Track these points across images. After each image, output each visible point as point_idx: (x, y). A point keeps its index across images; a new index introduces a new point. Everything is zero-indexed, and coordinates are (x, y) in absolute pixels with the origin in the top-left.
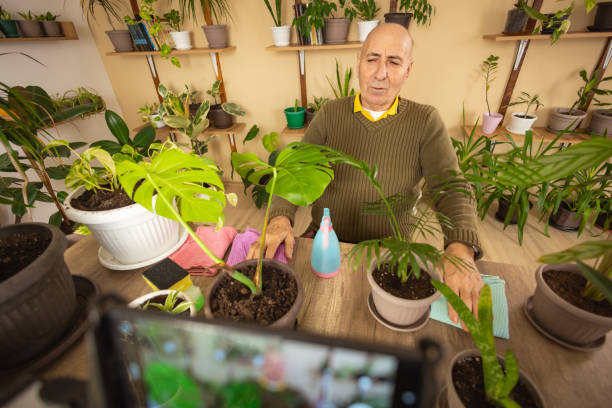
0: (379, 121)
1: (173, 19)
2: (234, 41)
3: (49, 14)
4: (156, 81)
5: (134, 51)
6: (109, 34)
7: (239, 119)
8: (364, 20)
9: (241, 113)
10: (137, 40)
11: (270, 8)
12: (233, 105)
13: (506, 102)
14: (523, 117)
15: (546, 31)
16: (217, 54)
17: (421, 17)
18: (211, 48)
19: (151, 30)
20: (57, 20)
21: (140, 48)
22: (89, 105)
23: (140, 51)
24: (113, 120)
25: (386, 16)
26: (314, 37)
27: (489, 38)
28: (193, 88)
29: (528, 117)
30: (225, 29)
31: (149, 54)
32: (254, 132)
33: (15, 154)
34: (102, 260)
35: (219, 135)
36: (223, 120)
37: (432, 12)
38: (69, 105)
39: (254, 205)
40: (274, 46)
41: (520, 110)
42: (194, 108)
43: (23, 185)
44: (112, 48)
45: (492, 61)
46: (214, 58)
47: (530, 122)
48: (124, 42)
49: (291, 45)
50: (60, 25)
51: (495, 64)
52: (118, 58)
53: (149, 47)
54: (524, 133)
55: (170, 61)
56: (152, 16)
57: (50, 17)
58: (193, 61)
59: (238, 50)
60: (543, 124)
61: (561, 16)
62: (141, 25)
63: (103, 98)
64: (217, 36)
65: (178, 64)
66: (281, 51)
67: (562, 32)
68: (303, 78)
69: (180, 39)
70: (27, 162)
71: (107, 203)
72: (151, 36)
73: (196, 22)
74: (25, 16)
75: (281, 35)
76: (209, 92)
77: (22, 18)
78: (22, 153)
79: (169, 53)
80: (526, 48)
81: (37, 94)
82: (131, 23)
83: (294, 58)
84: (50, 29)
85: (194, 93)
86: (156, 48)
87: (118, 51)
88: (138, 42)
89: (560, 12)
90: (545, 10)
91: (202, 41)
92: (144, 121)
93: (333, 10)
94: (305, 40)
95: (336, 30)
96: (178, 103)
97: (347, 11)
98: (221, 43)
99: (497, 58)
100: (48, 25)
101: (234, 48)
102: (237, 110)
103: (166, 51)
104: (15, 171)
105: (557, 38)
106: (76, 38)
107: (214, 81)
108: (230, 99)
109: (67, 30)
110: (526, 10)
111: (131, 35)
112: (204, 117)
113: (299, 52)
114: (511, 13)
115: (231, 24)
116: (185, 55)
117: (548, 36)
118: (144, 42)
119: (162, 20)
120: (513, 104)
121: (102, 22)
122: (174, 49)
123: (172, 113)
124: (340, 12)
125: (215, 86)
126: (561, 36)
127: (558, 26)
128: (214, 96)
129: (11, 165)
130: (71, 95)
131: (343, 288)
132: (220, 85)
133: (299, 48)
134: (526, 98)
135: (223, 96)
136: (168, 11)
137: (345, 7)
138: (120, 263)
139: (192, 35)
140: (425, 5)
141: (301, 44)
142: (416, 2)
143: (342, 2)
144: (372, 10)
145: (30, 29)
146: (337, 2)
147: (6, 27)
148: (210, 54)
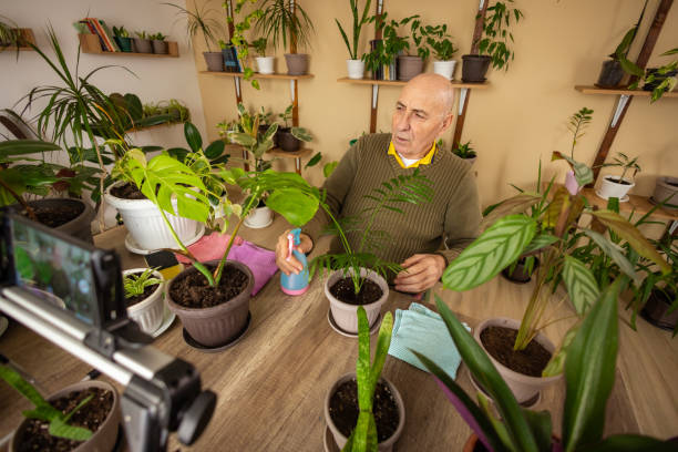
1: (260, 46)
2: (313, 70)
3: (160, 35)
4: (239, 99)
5: (224, 71)
6: (205, 54)
7: (308, 145)
8: (441, 60)
9: (309, 139)
10: (227, 63)
11: (347, 42)
12: (303, 130)
13: (600, 161)
14: (616, 181)
15: (648, 88)
16: (296, 81)
17: (500, 63)
18: (289, 74)
19: (240, 54)
20: (166, 40)
21: (225, 69)
22: (176, 115)
23: (229, 72)
24: (190, 131)
25: (464, 57)
26: (388, 73)
27: (579, 88)
28: (270, 109)
29: (624, 183)
30: (306, 59)
31: (237, 75)
32: (318, 158)
33: (102, 149)
34: (127, 244)
35: (288, 158)
36: (290, 144)
37: (510, 57)
38: (159, 113)
40: (347, 78)
41: (616, 173)
42: (264, 129)
43: (103, 177)
44: (205, 67)
45: (585, 114)
46: (293, 84)
47: (626, 188)
48: (216, 63)
49: (365, 78)
50: (167, 45)
51: (589, 118)
52: (210, 77)
53: (236, 69)
55: (250, 83)
56: (242, 42)
57: (160, 37)
58: (274, 85)
59: (316, 78)
60: (646, 192)
61: (665, 72)
62: (233, 50)
63: (191, 111)
64: (296, 63)
65: (257, 87)
66: (355, 83)
67: (666, 89)
68: (374, 112)
69: (264, 65)
70: (112, 157)
72: (240, 60)
73: (282, 51)
74: (139, 35)
75: (356, 68)
76: (281, 115)
77: (136, 36)
78: (108, 149)
79: (251, 76)
80: (628, 104)
81: (133, 101)
82: (224, 47)
83: (367, 91)
84: (158, 47)
85: (269, 115)
86: (243, 71)
87: (210, 70)
88: (228, 63)
89: (663, 68)
90: (652, 63)
91: (283, 68)
92: (221, 135)
93: (405, 48)
94: (378, 75)
95: (409, 66)
96: (248, 121)
97: (421, 50)
98: (300, 70)
99: (591, 112)
100: (158, 45)
101: (313, 76)
102: (305, 135)
103: (248, 74)
104: (97, 162)
105: (659, 96)
106: (178, 56)
107: (290, 104)
108: (302, 124)
109: (172, 49)
110: (624, 66)
111: (223, 57)
112: (270, 138)
113: (373, 86)
114: (606, 65)
115: (309, 52)
116: (266, 79)
117: (648, 93)
118: (233, 64)
119: (250, 46)
120: (605, 165)
121: (202, 44)
122: (257, 73)
123: (243, 131)
124: (414, 50)
125: (288, 110)
126: (665, 95)
127: (659, 83)
128: (285, 119)
129: (96, 157)
130: (164, 105)
132: (295, 109)
133: (373, 82)
134: (622, 159)
135: (296, 120)
136: (257, 39)
137: (421, 45)
139: (275, 63)
140: (503, 50)
141: (373, 79)
142: (493, 46)
143: (417, 41)
144: (446, 51)
145: (142, 46)
146: (411, 41)
147: (124, 44)
148: (289, 80)
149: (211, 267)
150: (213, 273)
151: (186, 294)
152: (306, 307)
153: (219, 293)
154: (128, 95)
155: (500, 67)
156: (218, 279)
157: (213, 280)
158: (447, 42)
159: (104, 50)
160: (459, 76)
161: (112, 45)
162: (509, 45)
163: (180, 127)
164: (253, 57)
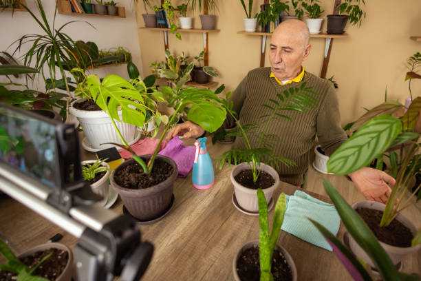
0: (286, 85)
1: (182, 10)
2: (219, 26)
3: (113, 2)
4: (167, 47)
5: (156, 27)
6: (144, 16)
7: (215, 79)
8: (312, 18)
9: (216, 75)
10: (159, 21)
11: (244, 6)
12: (211, 68)
16: (207, 34)
17: (355, 20)
18: (203, 29)
19: (168, 15)
20: (117, 5)
21: (157, 26)
22: (121, 59)
23: (160, 27)
24: (132, 68)
25: (328, 16)
26: (273, 27)
27: (413, 38)
28: (188, 54)
30: (214, 18)
31: (165, 30)
32: (222, 88)
36: (203, 78)
37: (363, 16)
40: (245, 31)
42: (183, 68)
43: (68, 99)
44: (143, 24)
45: (417, 57)
46: (205, 36)
48: (151, 21)
49: (257, 31)
50: (117, 9)
51: (420, 60)
52: (147, 31)
53: (165, 26)
55: (174, 35)
56: (170, 7)
57: (113, 4)
58: (192, 37)
59: (222, 32)
62: (163, 12)
63: (132, 55)
64: (208, 22)
65: (180, 38)
66: (249, 35)
68: (263, 56)
69: (185, 23)
71: (91, 107)
72: (168, 20)
73: (197, 13)
74: (99, 2)
75: (250, 24)
76: (196, 58)
77: (96, 3)
79: (176, 30)
81: (92, 47)
82: (157, 10)
83: (259, 41)
84: (113, 11)
85: (187, 58)
86: (170, 27)
87: (147, 26)
88: (160, 22)
91: (198, 25)
92: (153, 72)
93: (286, 10)
94: (266, 29)
96: (173, 62)
97: (297, 11)
98: (211, 26)
100: (111, 9)
101: (219, 31)
102: (213, 72)
103: (174, 29)
104: (65, 89)
106: (125, 17)
107: (202, 50)
108: (210, 64)
109: (121, 13)
111: (156, 18)
112: (188, 73)
113: (262, 36)
115: (217, 13)
116: (186, 32)
118: (163, 22)
119: (175, 10)
122: (180, 28)
123: (168, 68)
125: (201, 54)
128: (199, 61)
130: (114, 51)
132: (206, 54)
133: (262, 34)
135: (206, 62)
136: (180, 4)
137: (297, 8)
139: (193, 21)
140: (358, 11)
141: (262, 32)
142: (350, 8)
143: (295, 5)
144: (315, 12)
145: (100, 9)
146: (290, 5)
147: (87, 7)
148: (202, 33)
149: (145, 160)
150: (147, 164)
151: (127, 178)
152: (215, 192)
153: (151, 179)
154: (89, 43)
155: (355, 23)
156: (150, 168)
157: (147, 169)
158: (316, 5)
159: (73, 12)
160: (325, 29)
161: (79, 9)
162: (362, 7)
163: (125, 66)
164: (178, 17)
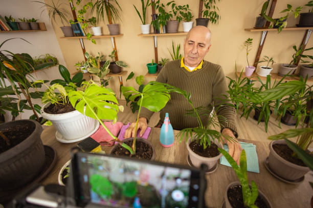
0: (193, 72)
1: (93, 21)
2: (122, 32)
3: (33, 19)
4: (84, 51)
5: (74, 36)
6: (62, 28)
7: (124, 69)
8: (186, 22)
9: (125, 66)
10: (75, 31)
11: (140, 16)
12: (121, 62)
13: (257, 60)
14: (265, 68)
15: (275, 27)
16: (114, 38)
17: (213, 20)
18: (111, 35)
19: (82, 27)
20: (37, 22)
21: (74, 35)
22: (51, 62)
23: (77, 36)
24: (62, 69)
25: (196, 19)
26: (162, 29)
27: (247, 30)
28: (102, 54)
29: (268, 68)
30: (118, 26)
31: (80, 37)
32: (131, 76)
34: (58, 139)
35: (114, 76)
36: (117, 69)
37: (219, 18)
38: (41, 63)
39: (131, 111)
40: (142, 34)
41: (264, 64)
42: (102, 63)
43: (18, 101)
44: (63, 35)
45: (249, 41)
46: (112, 40)
47: (270, 70)
48: (69, 32)
49: (150, 33)
50: (38, 24)
51: (251, 42)
52: (66, 40)
53: (81, 35)
54: (266, 76)
55: (91, 41)
56: (83, 20)
57: (33, 20)
58: (102, 41)
59: (124, 36)
60: (276, 71)
61: (282, 20)
62: (78, 24)
63: (58, 59)
64: (114, 29)
65: (95, 43)
66: (145, 36)
67: (283, 27)
68: (156, 49)
69: (96, 31)
70: (20, 90)
71: (61, 110)
72: (82, 30)
73: (104, 23)
74: (22, 20)
75: (146, 29)
76: (110, 56)
77: (19, 21)
78: (18, 86)
79: (91, 37)
80: (266, 35)
81: (26, 57)
82: (73, 23)
83: (152, 40)
84: (34, 26)
85: (102, 56)
86: (85, 35)
87: (66, 36)
88: (76, 32)
89: (282, 18)
90: (274, 17)
91: (107, 32)
92: (77, 70)
93: (171, 17)
94: (157, 31)
95: (172, 26)
96: (94, 61)
97: (178, 18)
98: (116, 32)
99: (252, 40)
101: (123, 35)
102: (123, 64)
103: (89, 36)
105: (281, 30)
106: (46, 30)
107: (112, 50)
108: (120, 59)
109: (41, 26)
110: (265, 17)
111: (72, 29)
112: (107, 68)
113: (154, 37)
114: (258, 18)
115: (120, 23)
116: (98, 38)
117: (276, 29)
118: (79, 32)
119: (88, 22)
120: (260, 62)
121: (59, 23)
122: (93, 35)
123: (91, 66)
124: (174, 18)
125: (113, 53)
126: (283, 29)
127: (281, 25)
128: (112, 58)
130: (42, 57)
131: (175, 153)
132: (115, 52)
133: (154, 35)
134: (267, 59)
135: (117, 58)
136: (91, 17)
137: (177, 15)
138: (66, 140)
139: (102, 29)
141: (155, 33)
142: (211, 13)
143: (175, 13)
144: (188, 17)
145: (24, 26)
146: (172, 13)
147: (13, 25)
148: (110, 38)
150: (131, 146)
154: (23, 54)
155: (215, 23)
156: (135, 150)
157: (132, 150)
158: (189, 13)
159: (2, 30)
161: (6, 27)
162: (218, 13)
163: (56, 68)
164: (91, 27)
